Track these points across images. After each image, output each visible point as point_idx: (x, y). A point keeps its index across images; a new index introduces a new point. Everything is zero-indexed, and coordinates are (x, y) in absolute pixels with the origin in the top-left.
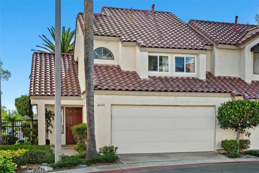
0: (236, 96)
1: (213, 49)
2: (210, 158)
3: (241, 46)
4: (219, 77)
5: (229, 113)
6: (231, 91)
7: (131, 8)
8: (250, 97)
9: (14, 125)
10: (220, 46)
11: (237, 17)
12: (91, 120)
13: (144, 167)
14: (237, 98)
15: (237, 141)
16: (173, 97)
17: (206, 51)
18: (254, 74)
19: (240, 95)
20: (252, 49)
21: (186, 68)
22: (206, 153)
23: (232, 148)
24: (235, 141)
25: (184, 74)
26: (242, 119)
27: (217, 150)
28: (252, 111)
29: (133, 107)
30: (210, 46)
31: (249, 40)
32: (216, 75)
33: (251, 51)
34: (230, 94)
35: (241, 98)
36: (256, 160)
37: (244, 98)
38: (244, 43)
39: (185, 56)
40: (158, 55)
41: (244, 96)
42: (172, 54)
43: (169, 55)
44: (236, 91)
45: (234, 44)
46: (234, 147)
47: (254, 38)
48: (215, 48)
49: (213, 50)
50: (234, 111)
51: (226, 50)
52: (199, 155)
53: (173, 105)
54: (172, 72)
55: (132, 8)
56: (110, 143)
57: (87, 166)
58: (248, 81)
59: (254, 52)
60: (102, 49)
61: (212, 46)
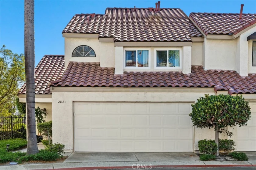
0: (218, 90)
1: (204, 40)
2: (179, 159)
3: (235, 35)
4: (209, 71)
5: (200, 109)
6: (214, 86)
7: (135, 7)
8: (234, 92)
9: (13, 122)
10: (209, 36)
11: (242, 6)
12: (30, 117)
13: (89, 167)
14: (219, 93)
15: (215, 141)
16: (143, 93)
17: (191, 42)
18: (253, 66)
19: (223, 90)
20: (249, 38)
22: (180, 154)
23: (206, 149)
24: (214, 141)
25: (167, 69)
26: (214, 117)
27: (196, 151)
28: (226, 108)
30: (200, 38)
31: (245, 28)
32: (206, 69)
33: (247, 41)
34: (213, 88)
35: (225, 93)
36: (231, 164)
37: (228, 93)
38: (238, 32)
41: (228, 90)
42: (152, 48)
44: (220, 85)
45: (227, 34)
46: (209, 147)
47: (251, 25)
48: (205, 39)
49: (204, 42)
50: (205, 107)
51: (219, 41)
52: (169, 155)
56: (72, 140)
57: (18, 163)
58: (243, 74)
59: (253, 41)
60: (84, 46)
61: (202, 37)
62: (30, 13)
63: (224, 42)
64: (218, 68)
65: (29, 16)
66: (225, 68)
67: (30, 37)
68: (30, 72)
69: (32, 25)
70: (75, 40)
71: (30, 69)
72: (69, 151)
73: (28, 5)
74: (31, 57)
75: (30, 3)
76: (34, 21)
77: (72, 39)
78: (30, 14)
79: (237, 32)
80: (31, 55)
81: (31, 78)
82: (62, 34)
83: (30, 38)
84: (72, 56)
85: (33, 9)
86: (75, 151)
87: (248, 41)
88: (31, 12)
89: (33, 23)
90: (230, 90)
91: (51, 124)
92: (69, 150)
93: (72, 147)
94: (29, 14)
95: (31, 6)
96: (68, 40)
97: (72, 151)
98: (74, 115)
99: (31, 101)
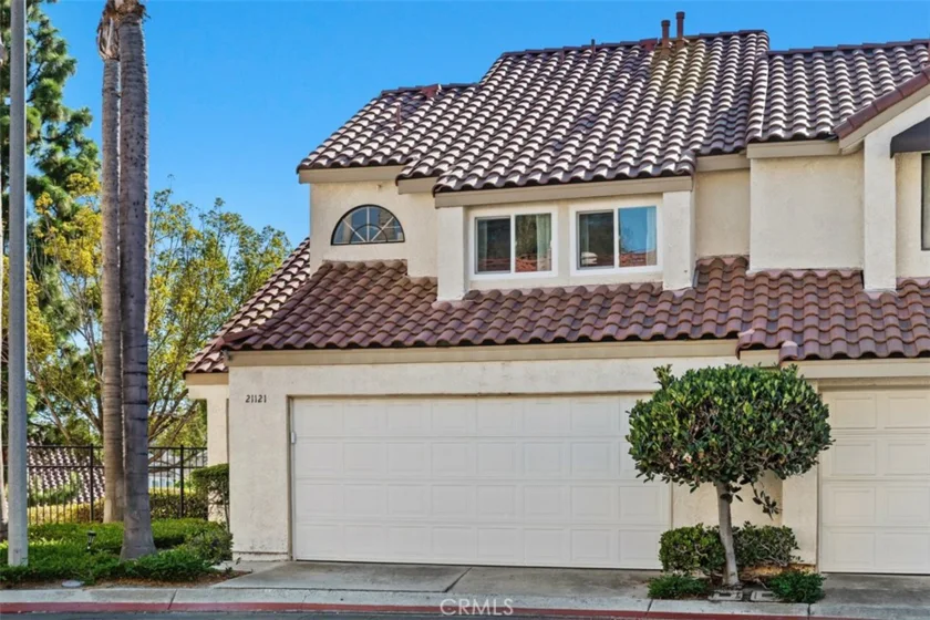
1: (748, 163)
3: (841, 137)
6: (737, 332)
7: (593, 41)
10: (753, 150)
18: (921, 249)
19: (759, 346)
21: (621, 250)
23: (677, 558)
25: (615, 275)
28: (715, 413)
29: (363, 402)
31: (879, 112)
32: (754, 267)
33: (892, 157)
38: (855, 127)
39: (614, 206)
40: (512, 213)
41: (779, 347)
42: (563, 205)
43: (552, 209)
44: (756, 329)
46: (688, 553)
47: (904, 98)
53: (498, 391)
54: (564, 268)
55: (596, 43)
56: (286, 522)
57: (83, 585)
58: (879, 282)
59: (923, 155)
60: (368, 208)
61: (742, 152)
62: (131, 137)
63: (818, 164)
64: (797, 263)
65: (131, 146)
66: (823, 262)
67: (133, 208)
68: (132, 314)
69: (138, 173)
70: (343, 188)
71: (132, 305)
72: (278, 557)
73: (129, 116)
74: (134, 268)
75: (133, 108)
76: (144, 159)
77: (331, 187)
78: (134, 141)
79: (850, 128)
80: (134, 262)
81: (133, 331)
82: (298, 172)
83: (132, 213)
84: (332, 244)
85: (143, 125)
86: (295, 559)
87: (894, 159)
88: (135, 134)
89: (144, 165)
90: (784, 345)
91: (227, 469)
92: (276, 554)
93: (286, 544)
94: (129, 141)
95: (137, 119)
96: (322, 190)
97: (285, 557)
98: (293, 441)
99: (133, 400)
